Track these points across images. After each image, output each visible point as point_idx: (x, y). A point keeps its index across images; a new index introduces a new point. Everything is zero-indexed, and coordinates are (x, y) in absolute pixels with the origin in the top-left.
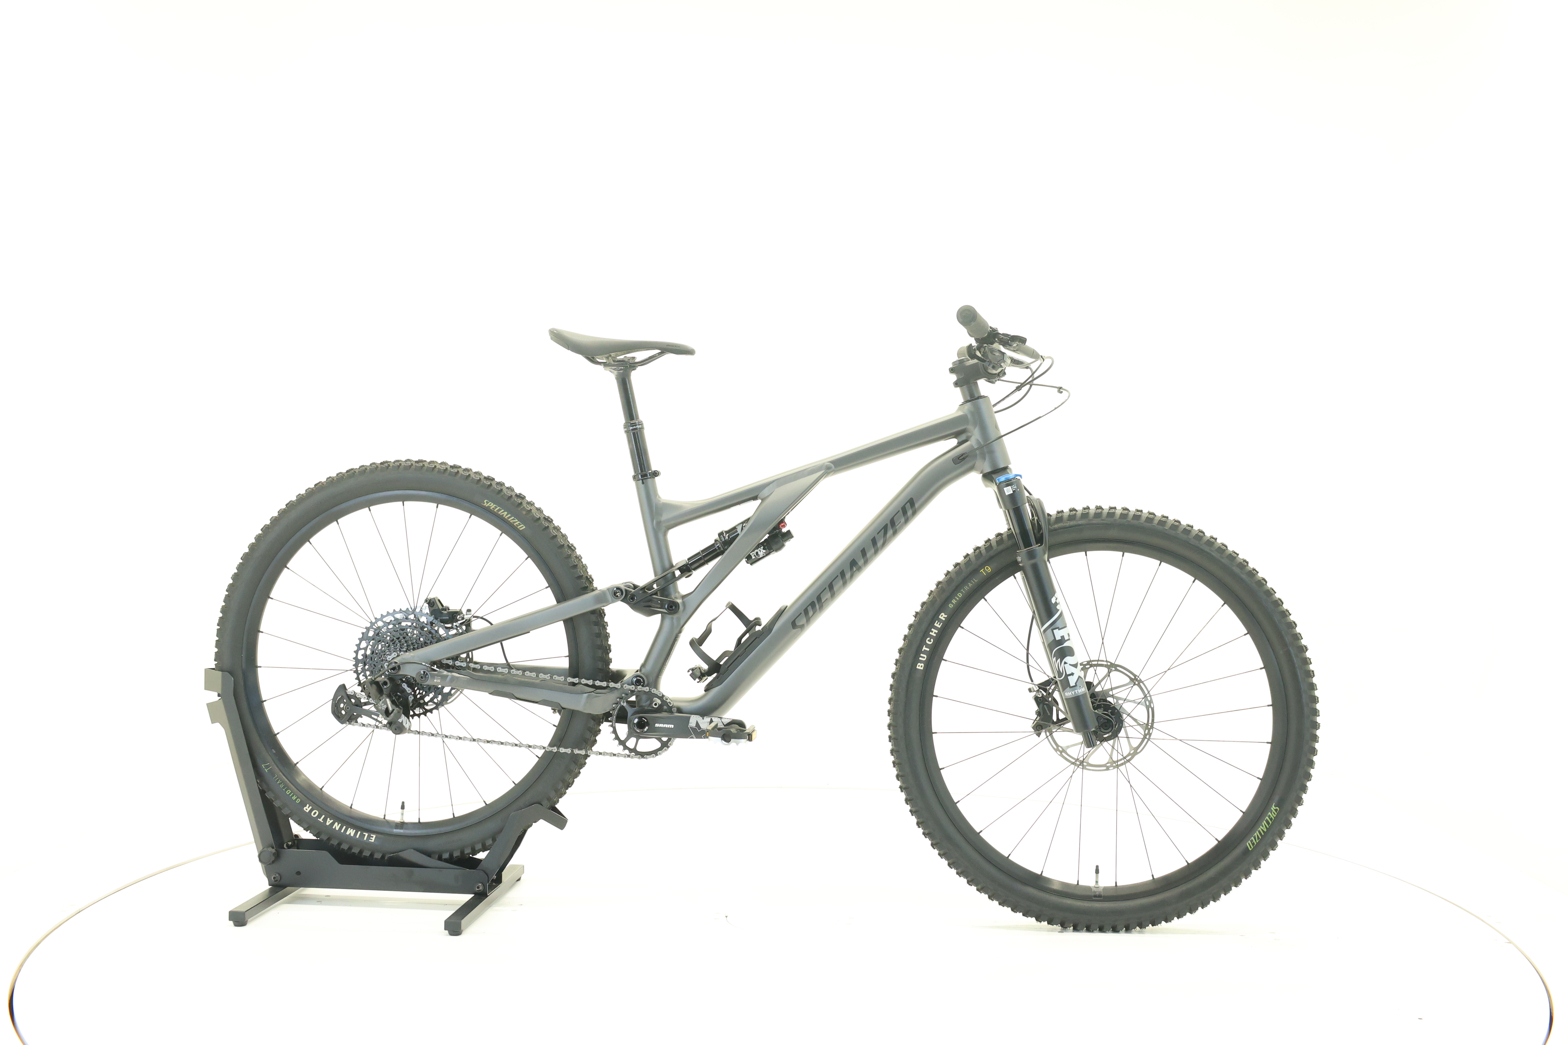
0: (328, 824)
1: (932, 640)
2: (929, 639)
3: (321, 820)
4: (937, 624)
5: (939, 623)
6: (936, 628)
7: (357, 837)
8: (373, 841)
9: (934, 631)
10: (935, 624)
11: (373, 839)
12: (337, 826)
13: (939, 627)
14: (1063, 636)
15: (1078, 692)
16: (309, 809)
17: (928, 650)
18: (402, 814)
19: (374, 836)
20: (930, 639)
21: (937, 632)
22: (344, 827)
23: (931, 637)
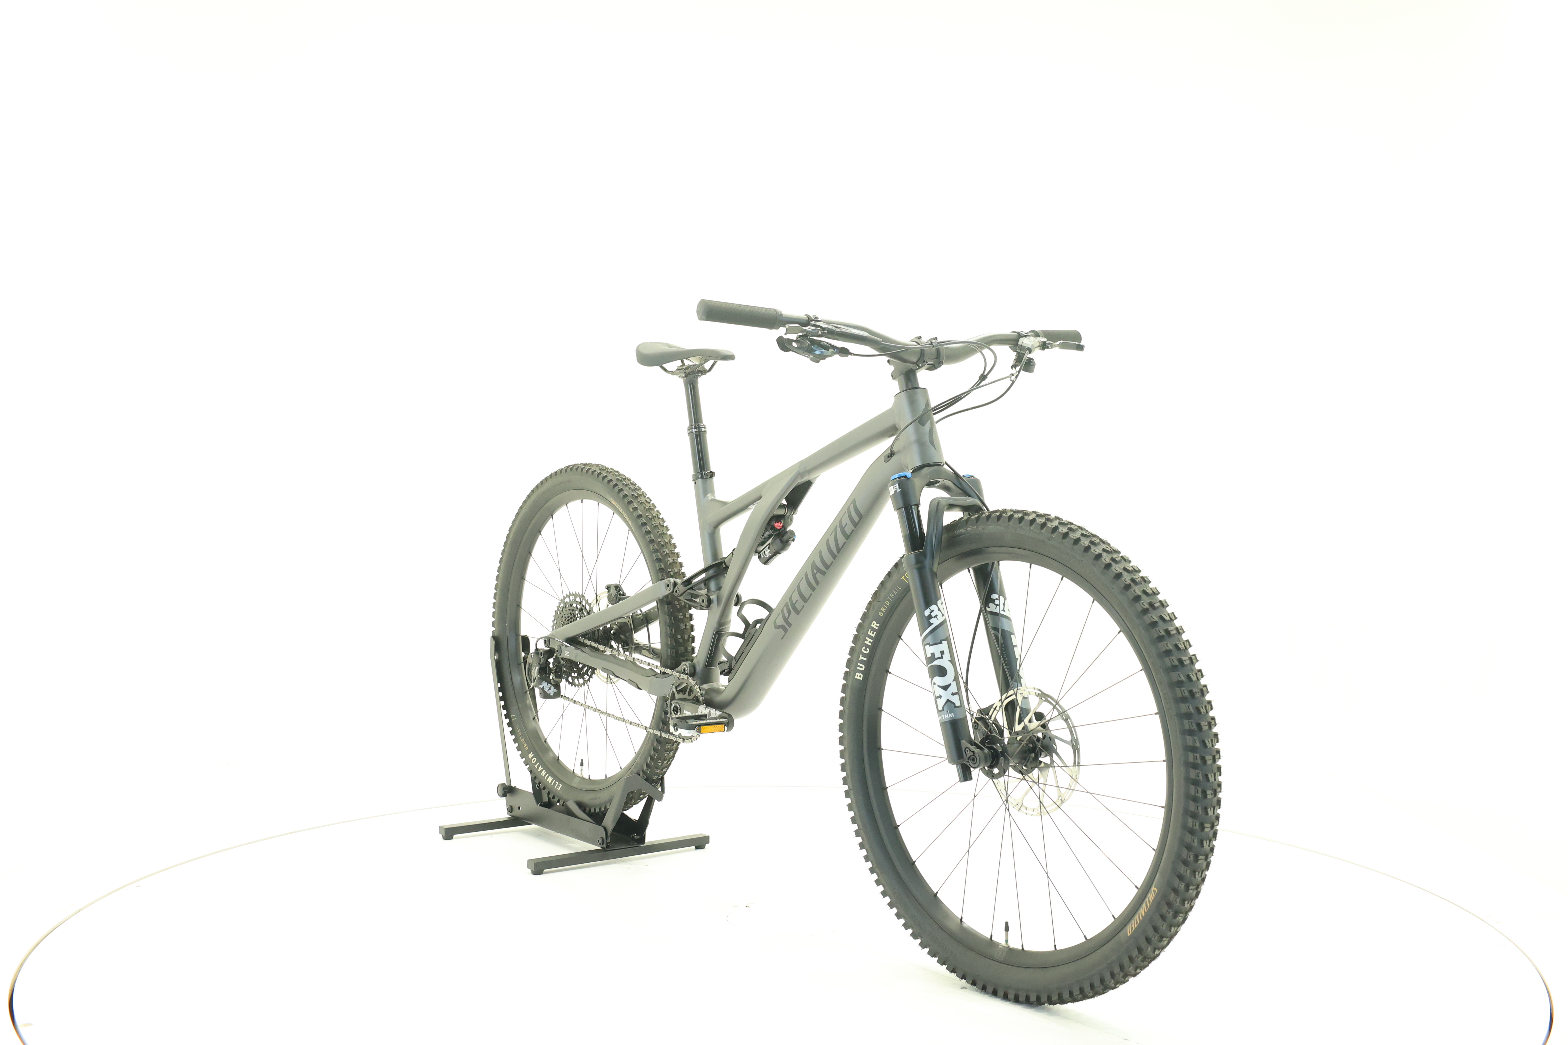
0: (539, 770)
1: (868, 649)
2: (864, 648)
3: (536, 766)
4: (870, 632)
5: (872, 632)
6: (870, 637)
7: (552, 784)
8: (559, 789)
9: (869, 640)
10: (869, 633)
11: (560, 787)
12: (544, 773)
13: (873, 635)
14: (934, 653)
15: (944, 717)
16: (531, 756)
17: (865, 659)
18: (582, 770)
19: (561, 785)
20: (866, 648)
21: (871, 641)
22: (548, 775)
23: (867, 646)
